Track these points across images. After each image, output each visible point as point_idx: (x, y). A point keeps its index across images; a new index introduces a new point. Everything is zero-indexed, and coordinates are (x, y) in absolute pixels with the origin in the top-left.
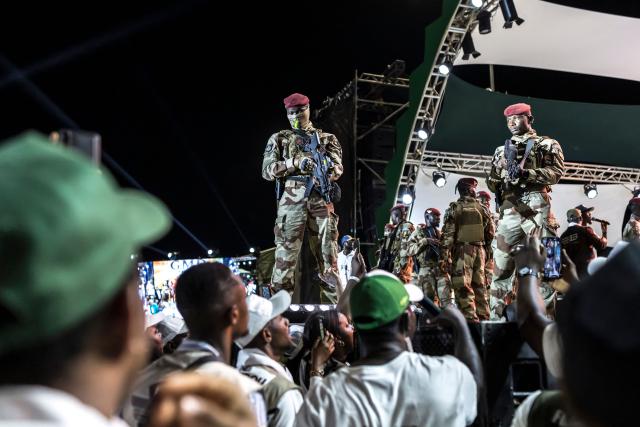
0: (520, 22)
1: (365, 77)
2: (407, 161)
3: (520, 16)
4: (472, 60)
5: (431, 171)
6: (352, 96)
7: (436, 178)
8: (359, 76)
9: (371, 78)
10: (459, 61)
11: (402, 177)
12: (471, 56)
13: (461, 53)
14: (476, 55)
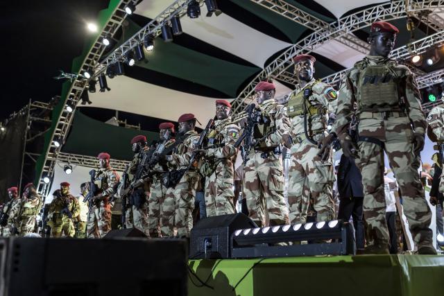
0: (109, 89)
1: (36, 104)
2: (48, 158)
3: (109, 86)
4: (87, 105)
5: (63, 165)
6: (26, 114)
7: (66, 169)
8: (32, 103)
9: (40, 105)
10: (79, 104)
11: (45, 166)
12: (87, 103)
13: (81, 101)
14: (90, 103)
